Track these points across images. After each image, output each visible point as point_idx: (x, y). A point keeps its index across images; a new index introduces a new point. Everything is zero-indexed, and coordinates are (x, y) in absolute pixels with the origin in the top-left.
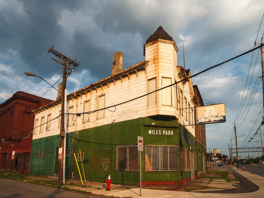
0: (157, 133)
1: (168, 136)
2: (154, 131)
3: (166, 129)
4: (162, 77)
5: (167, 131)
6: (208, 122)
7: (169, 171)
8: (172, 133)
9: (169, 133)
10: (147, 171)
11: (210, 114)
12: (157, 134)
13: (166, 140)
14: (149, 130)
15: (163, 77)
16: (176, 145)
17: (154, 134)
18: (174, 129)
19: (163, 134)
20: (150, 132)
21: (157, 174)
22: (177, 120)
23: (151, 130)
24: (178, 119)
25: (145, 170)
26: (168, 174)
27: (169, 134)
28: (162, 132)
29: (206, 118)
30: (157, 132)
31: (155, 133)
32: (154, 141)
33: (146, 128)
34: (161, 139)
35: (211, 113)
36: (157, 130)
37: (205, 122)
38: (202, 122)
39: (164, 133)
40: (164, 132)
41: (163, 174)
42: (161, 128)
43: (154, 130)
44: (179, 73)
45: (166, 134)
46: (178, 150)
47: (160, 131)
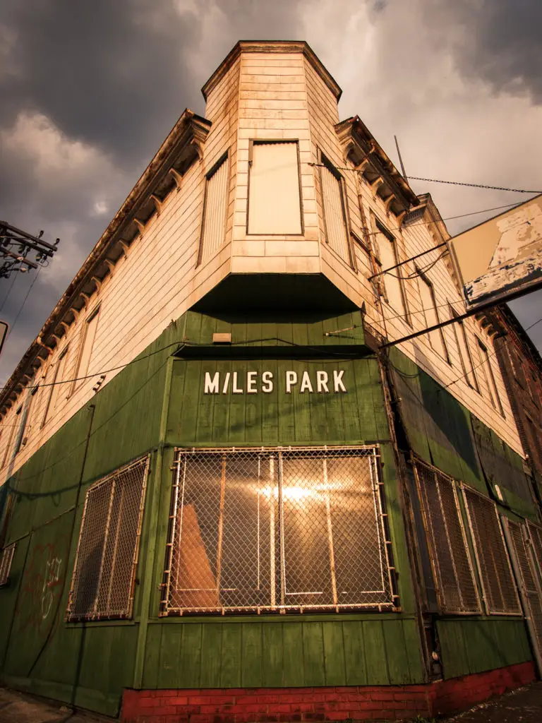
0: (253, 386)
1: (319, 399)
2: (232, 378)
3: (301, 364)
4: (250, 140)
5: (306, 373)
6: (524, 286)
7: (332, 611)
8: (338, 380)
9: (322, 383)
10: (177, 614)
11: (528, 241)
12: (250, 390)
13: (304, 416)
14: (207, 375)
15: (258, 142)
16: (367, 443)
17: (235, 390)
18: (346, 364)
19: (288, 389)
20: (211, 384)
21: (251, 635)
22: (356, 314)
23: (217, 375)
24: (363, 310)
25: (162, 607)
26: (329, 630)
27: (320, 389)
28: (278, 380)
29: (507, 268)
30: (250, 382)
31: (242, 384)
32: (236, 428)
33: (192, 365)
34: (277, 415)
35: (528, 235)
36: (250, 374)
37: (507, 287)
38: (494, 293)
39: (289, 382)
40: (290, 377)
41: (291, 634)
42: (273, 362)
43: (235, 374)
44: (350, 145)
45: (304, 386)
46: (384, 469)
47: (271, 375)
